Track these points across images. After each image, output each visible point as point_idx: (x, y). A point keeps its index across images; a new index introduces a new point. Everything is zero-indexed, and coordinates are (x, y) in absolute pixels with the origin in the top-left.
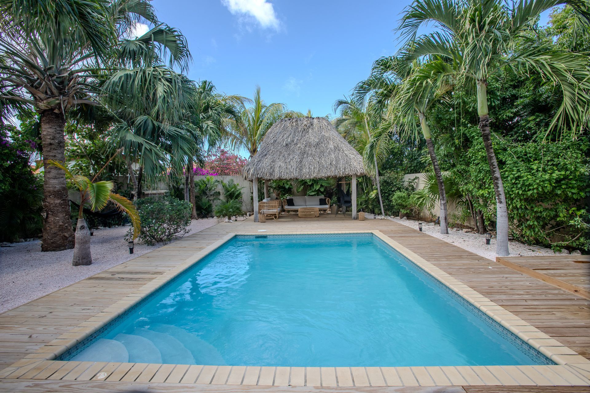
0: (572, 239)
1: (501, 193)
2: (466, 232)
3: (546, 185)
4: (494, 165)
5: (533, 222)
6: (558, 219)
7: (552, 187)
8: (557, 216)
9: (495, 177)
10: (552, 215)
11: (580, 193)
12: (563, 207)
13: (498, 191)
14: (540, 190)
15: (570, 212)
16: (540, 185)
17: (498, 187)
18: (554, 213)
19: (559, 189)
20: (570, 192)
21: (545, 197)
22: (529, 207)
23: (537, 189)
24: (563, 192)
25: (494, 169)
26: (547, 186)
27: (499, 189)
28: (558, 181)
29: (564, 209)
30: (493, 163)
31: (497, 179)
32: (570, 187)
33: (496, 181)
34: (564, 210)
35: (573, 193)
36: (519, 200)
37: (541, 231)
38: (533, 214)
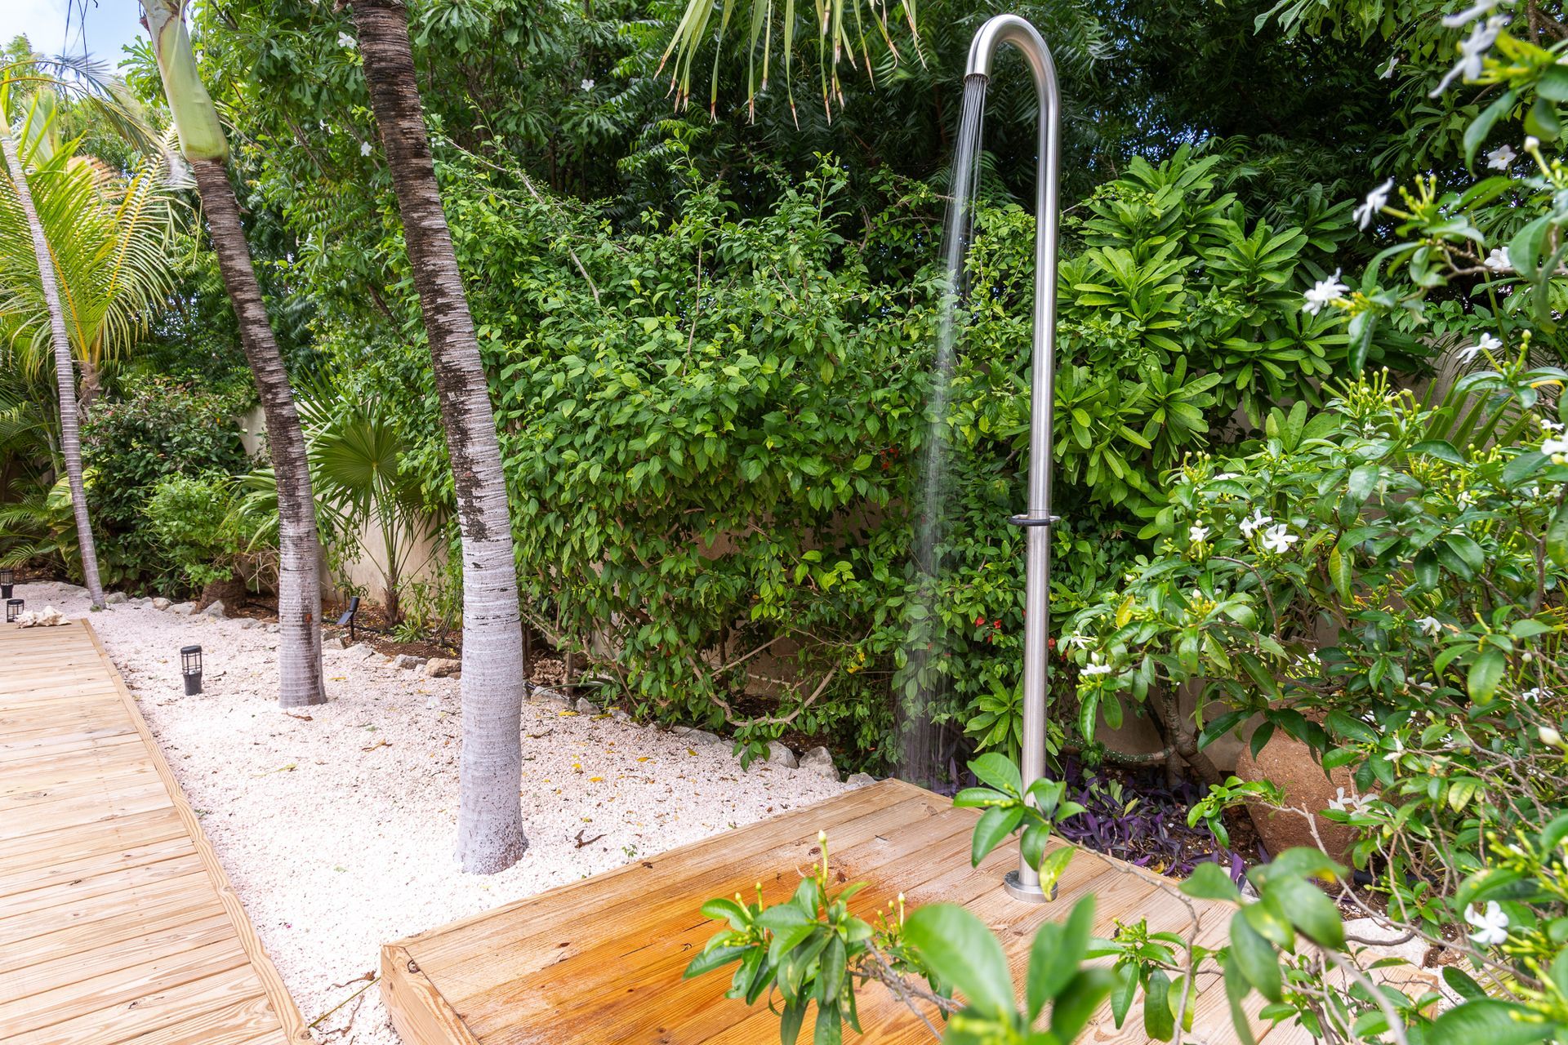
0: (805, 699)
1: (482, 471)
2: (438, 675)
3: (698, 430)
4: (443, 294)
5: (662, 630)
6: (755, 613)
7: (723, 446)
8: (748, 598)
9: (447, 368)
10: (732, 595)
11: (834, 481)
12: (774, 550)
13: (466, 463)
14: (677, 456)
15: (800, 572)
16: (675, 433)
17: (464, 436)
18: (739, 582)
19: (755, 457)
20: (797, 471)
21: (706, 501)
22: (641, 555)
23: (660, 450)
24: (769, 470)
25: (441, 319)
26: (701, 437)
27: (471, 450)
28: (752, 413)
29: (776, 563)
30: (435, 273)
31: (456, 381)
32: (796, 446)
33: (451, 395)
34: (777, 569)
35: (808, 480)
36: (592, 519)
37: (696, 671)
38: (661, 591)
